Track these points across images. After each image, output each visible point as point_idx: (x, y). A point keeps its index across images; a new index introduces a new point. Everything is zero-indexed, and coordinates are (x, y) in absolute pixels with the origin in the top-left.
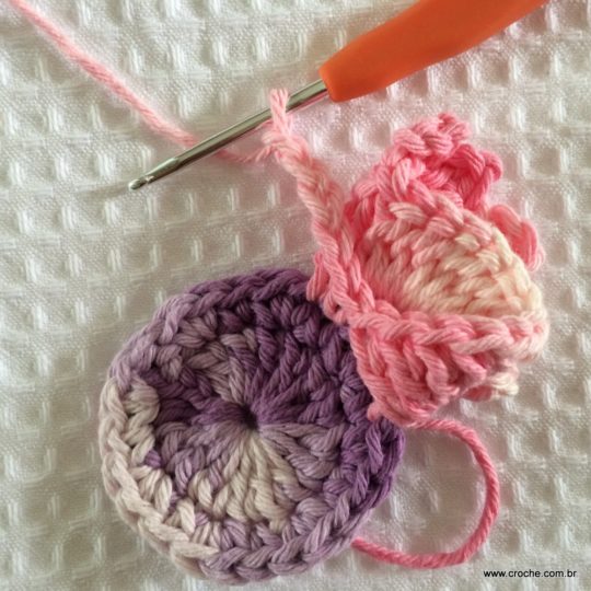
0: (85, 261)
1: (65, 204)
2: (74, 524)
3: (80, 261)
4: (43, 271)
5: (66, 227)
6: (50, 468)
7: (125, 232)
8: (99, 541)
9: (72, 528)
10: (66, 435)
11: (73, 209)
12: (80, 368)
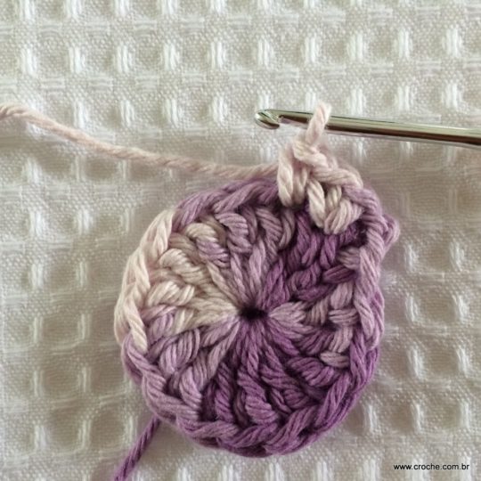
0: (137, 110)
1: (122, 43)
2: (104, 400)
3: (133, 110)
4: (91, 117)
5: (120, 70)
6: (83, 337)
7: (184, 80)
8: (131, 421)
9: (102, 404)
10: (104, 301)
11: (130, 50)
12: (123, 229)
